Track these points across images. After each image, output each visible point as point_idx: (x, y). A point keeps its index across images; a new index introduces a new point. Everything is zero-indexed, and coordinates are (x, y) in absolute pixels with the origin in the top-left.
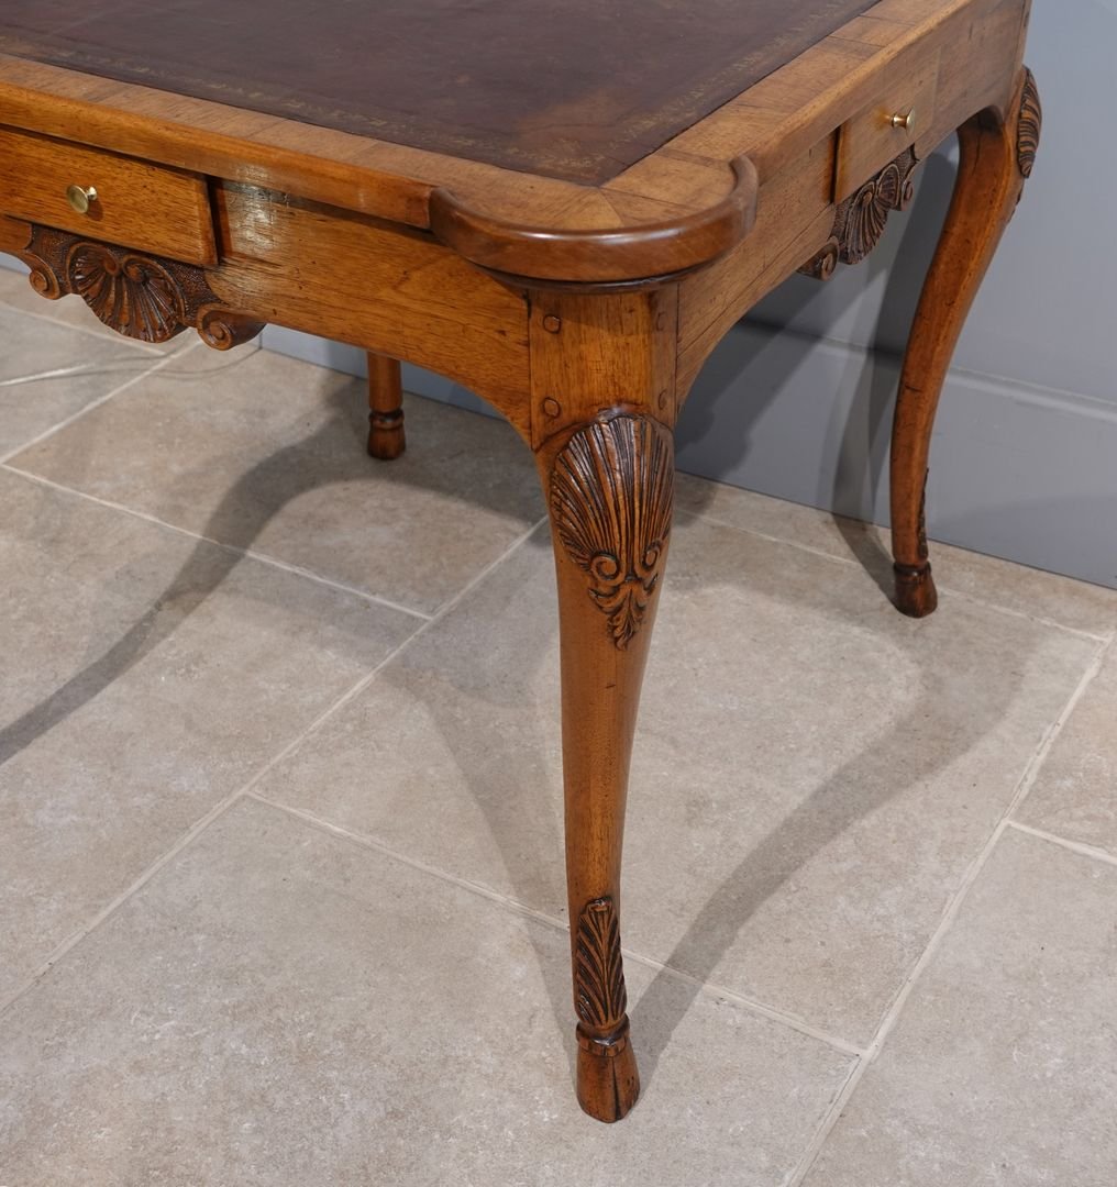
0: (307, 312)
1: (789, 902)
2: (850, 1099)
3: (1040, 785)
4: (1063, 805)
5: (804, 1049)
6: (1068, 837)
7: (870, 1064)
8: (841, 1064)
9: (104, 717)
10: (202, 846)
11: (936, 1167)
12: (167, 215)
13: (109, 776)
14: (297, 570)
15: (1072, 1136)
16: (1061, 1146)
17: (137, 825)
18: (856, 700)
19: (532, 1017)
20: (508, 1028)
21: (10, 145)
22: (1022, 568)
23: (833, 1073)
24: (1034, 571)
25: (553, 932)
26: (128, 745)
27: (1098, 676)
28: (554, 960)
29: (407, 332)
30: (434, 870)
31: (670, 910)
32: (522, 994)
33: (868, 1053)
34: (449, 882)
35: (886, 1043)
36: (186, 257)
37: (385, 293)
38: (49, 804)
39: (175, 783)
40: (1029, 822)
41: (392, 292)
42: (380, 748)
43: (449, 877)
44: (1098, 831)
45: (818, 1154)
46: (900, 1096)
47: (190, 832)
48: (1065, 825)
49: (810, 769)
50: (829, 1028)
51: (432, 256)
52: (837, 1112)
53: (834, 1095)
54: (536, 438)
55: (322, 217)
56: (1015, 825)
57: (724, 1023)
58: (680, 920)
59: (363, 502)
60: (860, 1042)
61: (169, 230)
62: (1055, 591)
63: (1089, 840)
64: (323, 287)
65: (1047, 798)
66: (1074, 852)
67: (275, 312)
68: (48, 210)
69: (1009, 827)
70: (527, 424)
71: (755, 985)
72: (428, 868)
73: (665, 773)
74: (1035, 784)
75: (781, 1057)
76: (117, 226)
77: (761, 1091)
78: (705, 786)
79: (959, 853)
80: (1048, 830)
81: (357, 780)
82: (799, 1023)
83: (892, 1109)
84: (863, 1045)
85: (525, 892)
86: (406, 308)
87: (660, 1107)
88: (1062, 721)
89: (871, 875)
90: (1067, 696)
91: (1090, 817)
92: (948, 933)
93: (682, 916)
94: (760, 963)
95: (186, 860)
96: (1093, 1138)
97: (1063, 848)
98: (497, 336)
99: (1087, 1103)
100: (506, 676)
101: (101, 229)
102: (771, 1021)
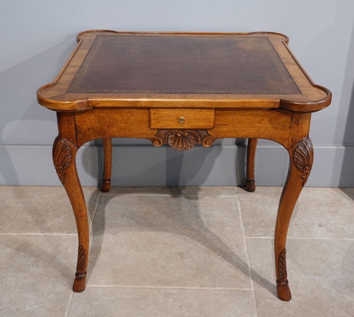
0: (234, 133)
1: (215, 267)
2: (256, 299)
3: (246, 228)
4: (253, 231)
5: (240, 293)
6: (259, 236)
7: (254, 291)
8: (249, 293)
9: (24, 282)
10: (75, 301)
11: (281, 304)
12: (203, 119)
13: (38, 294)
14: (45, 234)
15: (300, 290)
16: (300, 292)
17: (55, 302)
18: (197, 223)
19: (181, 307)
20: (178, 312)
21: (159, 112)
22: (210, 187)
23: (249, 295)
24: (213, 187)
25: (171, 290)
26: (36, 286)
27: (241, 204)
28: (176, 295)
29: (260, 131)
30: (135, 287)
31: (192, 277)
32: (175, 304)
33: (252, 289)
34: (140, 288)
35: (254, 286)
36: (207, 127)
37: (257, 125)
38: (28, 305)
39: (56, 290)
40: (249, 236)
41: (258, 124)
42: (101, 266)
43: (140, 287)
44: (263, 233)
45: (257, 311)
46: (264, 295)
47: (70, 299)
48: (256, 234)
49: (199, 240)
50: (241, 287)
51: (269, 114)
52: (255, 302)
53: (252, 299)
54: (289, 147)
55: (243, 111)
56: (246, 237)
57: (221, 294)
58: (196, 278)
59: (48, 214)
60: (249, 288)
61: (203, 122)
62: (220, 190)
63: (262, 236)
64: (240, 127)
65: (249, 230)
66: (262, 239)
67: (226, 135)
68: (168, 125)
69: (246, 238)
70: (288, 144)
71: (221, 285)
72: (133, 287)
73: (169, 250)
74: (245, 229)
75: (237, 296)
76: (188, 124)
77: (238, 304)
78: (180, 250)
79: (241, 246)
80: (254, 236)
81: (101, 275)
82: (235, 289)
83: (265, 298)
84: (250, 288)
85: (159, 284)
86: (261, 127)
87: (221, 314)
88: (240, 215)
89: (227, 256)
90: (238, 210)
91: (260, 231)
92: (250, 262)
93: (196, 277)
94: (219, 281)
95: (74, 305)
96: (304, 289)
97: (259, 239)
98: (283, 128)
99: (298, 283)
100: (117, 242)
101: (183, 126)
102: (230, 290)
